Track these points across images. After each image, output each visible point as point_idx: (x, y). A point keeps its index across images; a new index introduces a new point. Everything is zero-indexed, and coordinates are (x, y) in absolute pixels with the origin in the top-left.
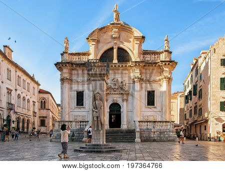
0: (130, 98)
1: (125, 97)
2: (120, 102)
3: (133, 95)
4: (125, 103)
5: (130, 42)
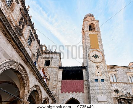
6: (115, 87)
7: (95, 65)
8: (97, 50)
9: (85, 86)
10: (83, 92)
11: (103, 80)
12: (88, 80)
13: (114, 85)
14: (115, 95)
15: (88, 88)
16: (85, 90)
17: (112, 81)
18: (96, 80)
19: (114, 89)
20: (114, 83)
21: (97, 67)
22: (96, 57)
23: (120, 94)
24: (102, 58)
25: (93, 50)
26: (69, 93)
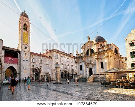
0: (95, 66)
2: (92, 68)
5: (93, 46)
6: (32, 64)
7: (24, 53)
8: (27, 44)
9: (18, 61)
10: (17, 64)
11: (27, 61)
12: (20, 59)
14: (32, 67)
15: (20, 62)
16: (18, 63)
17: (32, 61)
18: (24, 60)
20: (32, 62)
21: (26, 54)
22: (26, 48)
23: (34, 67)
24: (29, 50)
25: (25, 43)
26: (9, 63)
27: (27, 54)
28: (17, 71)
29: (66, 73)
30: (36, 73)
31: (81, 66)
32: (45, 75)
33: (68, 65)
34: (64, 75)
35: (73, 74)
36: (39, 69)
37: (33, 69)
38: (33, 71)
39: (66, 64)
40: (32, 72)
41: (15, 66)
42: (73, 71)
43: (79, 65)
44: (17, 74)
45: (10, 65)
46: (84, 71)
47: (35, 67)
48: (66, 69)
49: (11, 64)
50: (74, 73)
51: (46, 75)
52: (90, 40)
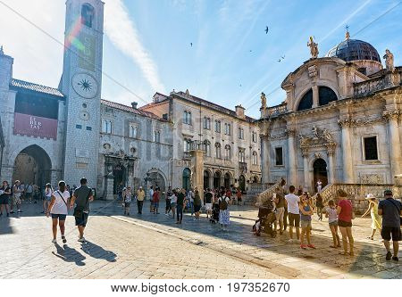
0: (337, 150)
1: (330, 150)
2: (324, 156)
3: (341, 146)
4: (331, 158)
6: (105, 140)
7: (82, 101)
8: (91, 73)
9: (59, 130)
10: (55, 139)
11: (89, 128)
12: (65, 122)
13: (106, 137)
14: (102, 150)
15: (64, 133)
16: (58, 136)
17: (104, 130)
18: (79, 127)
19: (103, 143)
20: (105, 134)
21: (85, 105)
22: (86, 85)
23: (111, 150)
25: (83, 70)
26: (29, 136)
27: (90, 104)
28: (54, 164)
29: (218, 173)
30: (114, 172)
31: (279, 150)
32: (146, 180)
33: (228, 148)
34: (211, 181)
35: (242, 180)
36: (127, 158)
37: (107, 157)
38: (107, 164)
39: (221, 143)
40: (103, 168)
41: (48, 146)
42: (243, 166)
43: (269, 146)
44: (53, 174)
45: (32, 141)
46: (293, 170)
47: (115, 148)
48: (218, 162)
49: (36, 137)
50: (247, 177)
51: (150, 180)
52: (317, 53)
